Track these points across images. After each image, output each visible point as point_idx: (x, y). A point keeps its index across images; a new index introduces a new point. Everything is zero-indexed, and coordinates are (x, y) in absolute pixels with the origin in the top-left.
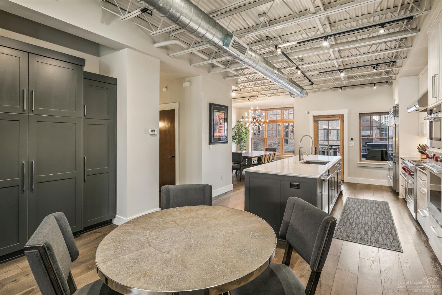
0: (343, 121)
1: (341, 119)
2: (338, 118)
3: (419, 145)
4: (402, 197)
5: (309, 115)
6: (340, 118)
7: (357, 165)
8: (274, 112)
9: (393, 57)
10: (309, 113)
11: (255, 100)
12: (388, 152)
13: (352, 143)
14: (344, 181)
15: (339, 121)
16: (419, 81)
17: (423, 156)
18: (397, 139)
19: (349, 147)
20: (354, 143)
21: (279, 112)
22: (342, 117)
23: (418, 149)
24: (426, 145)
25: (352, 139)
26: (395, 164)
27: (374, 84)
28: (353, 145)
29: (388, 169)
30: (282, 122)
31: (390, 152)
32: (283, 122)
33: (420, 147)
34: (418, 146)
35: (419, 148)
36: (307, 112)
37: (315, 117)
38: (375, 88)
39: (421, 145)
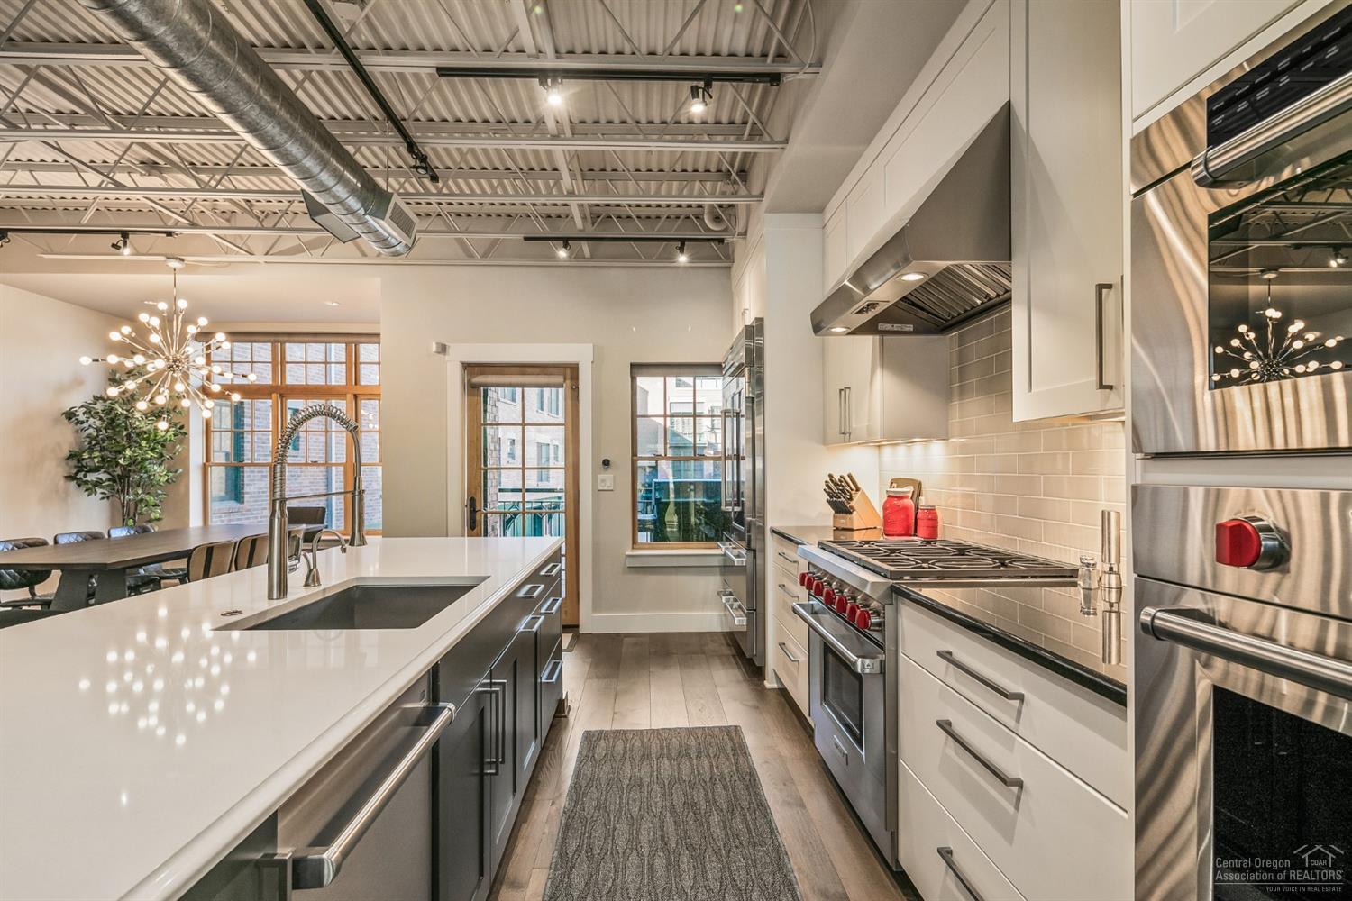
0: (575, 390)
1: (568, 382)
2: (560, 379)
3: (828, 479)
4: (775, 686)
5: (447, 357)
6: (565, 379)
7: (625, 564)
8: (316, 350)
9: (746, 123)
10: (443, 349)
11: (174, 264)
12: (723, 508)
13: (607, 478)
14: (582, 631)
15: (561, 391)
16: (823, 234)
17: (843, 518)
18: (759, 465)
19: (598, 492)
20: (614, 477)
21: (337, 351)
22: (570, 372)
23: (829, 494)
24: (850, 476)
25: (606, 463)
26: (751, 554)
27: (679, 244)
28: (609, 484)
29: (718, 569)
30: (349, 396)
31: (730, 509)
32: (355, 396)
33: (831, 484)
34: (826, 482)
35: (830, 488)
36: (437, 344)
37: (469, 368)
38: (683, 259)
39: (837, 478)
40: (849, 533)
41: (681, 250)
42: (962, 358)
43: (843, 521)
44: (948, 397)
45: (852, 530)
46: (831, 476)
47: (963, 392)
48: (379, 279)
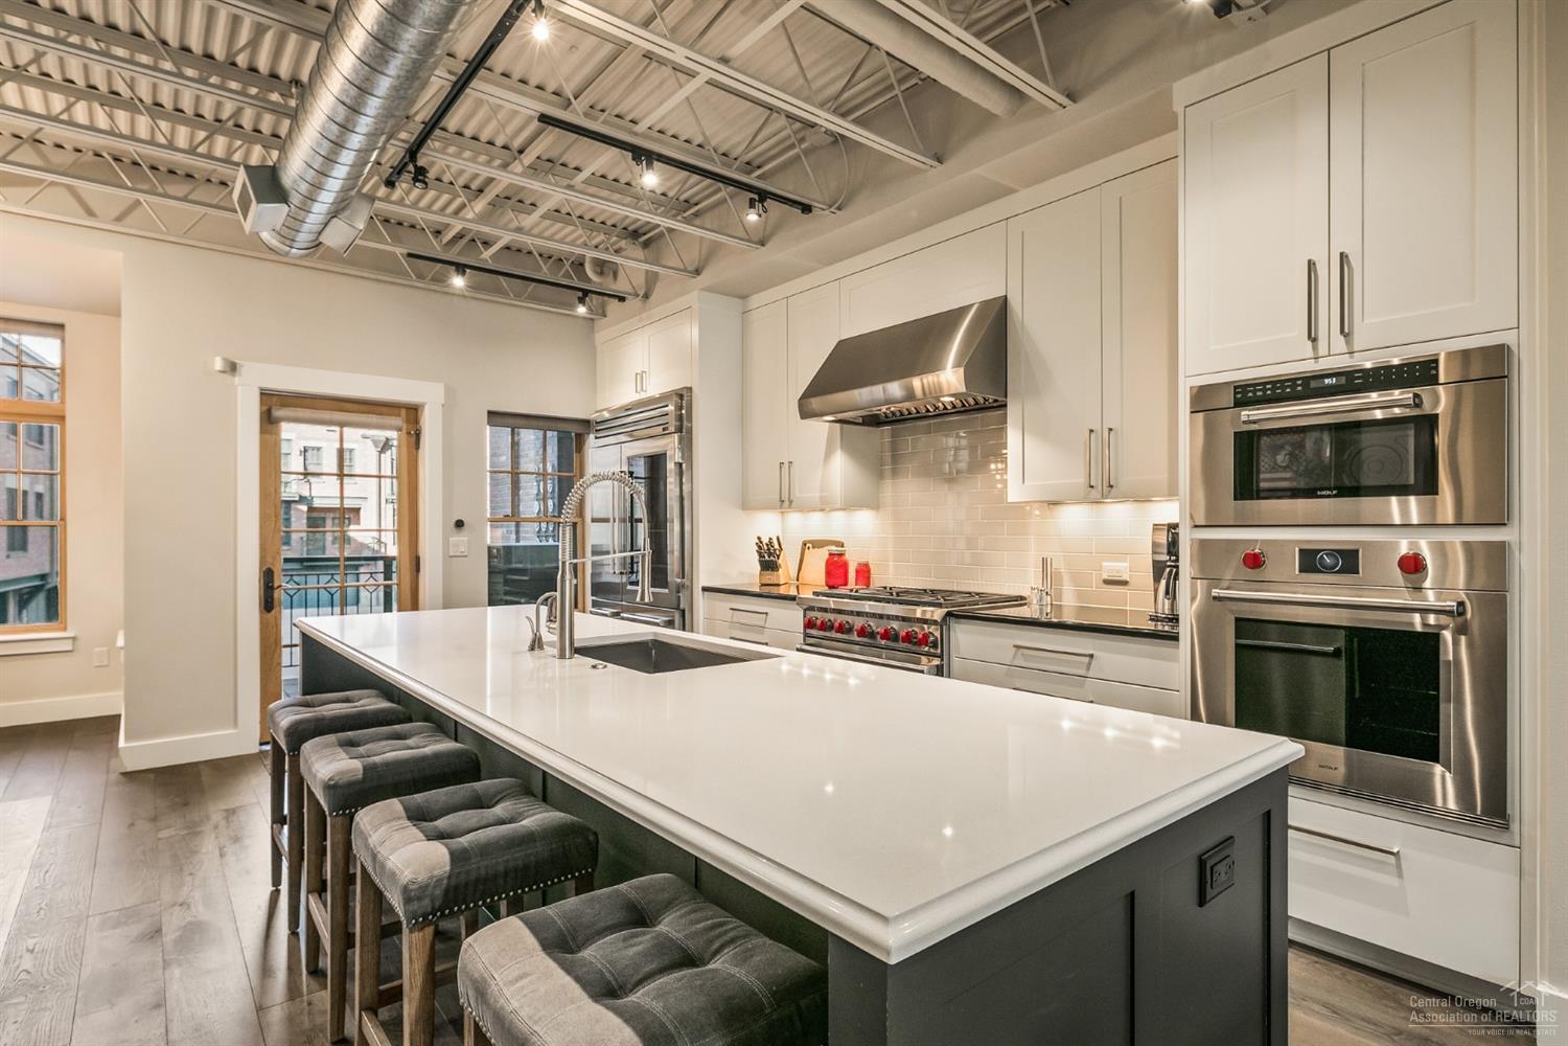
0: (415, 437)
1: (405, 423)
2: (392, 420)
5: (237, 379)
6: (400, 422)
10: (233, 368)
13: (460, 540)
15: (394, 433)
17: (770, 575)
19: (446, 557)
20: (468, 540)
22: (408, 414)
23: (760, 554)
24: (778, 539)
25: (459, 524)
26: (680, 614)
27: (580, 294)
28: (464, 549)
33: (762, 546)
35: (761, 548)
36: (225, 360)
37: (266, 396)
38: (582, 310)
39: (765, 540)
40: (775, 588)
41: (582, 300)
42: (894, 448)
43: (770, 577)
44: (880, 476)
45: (778, 585)
46: (759, 538)
47: (895, 473)
48: (121, 254)
